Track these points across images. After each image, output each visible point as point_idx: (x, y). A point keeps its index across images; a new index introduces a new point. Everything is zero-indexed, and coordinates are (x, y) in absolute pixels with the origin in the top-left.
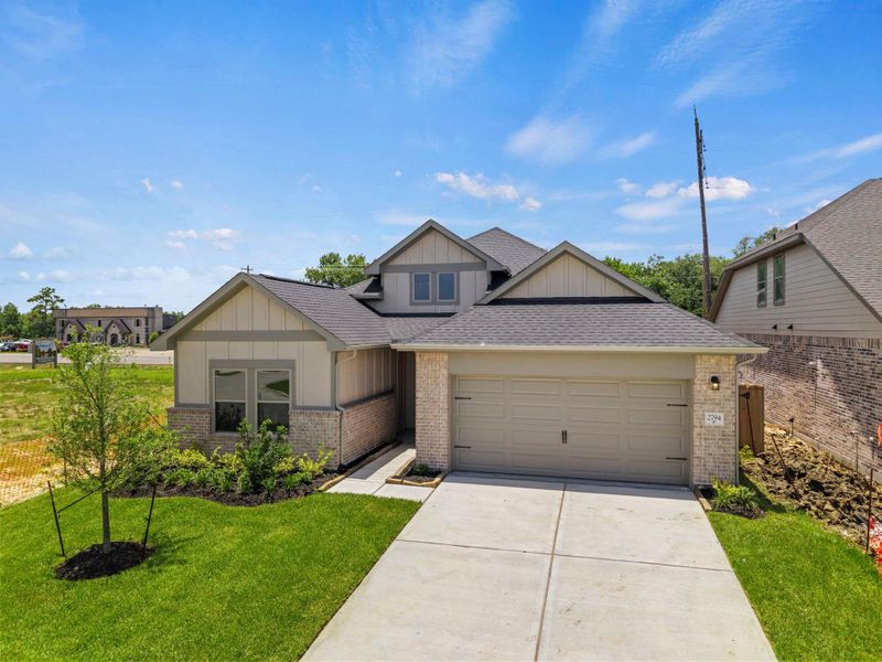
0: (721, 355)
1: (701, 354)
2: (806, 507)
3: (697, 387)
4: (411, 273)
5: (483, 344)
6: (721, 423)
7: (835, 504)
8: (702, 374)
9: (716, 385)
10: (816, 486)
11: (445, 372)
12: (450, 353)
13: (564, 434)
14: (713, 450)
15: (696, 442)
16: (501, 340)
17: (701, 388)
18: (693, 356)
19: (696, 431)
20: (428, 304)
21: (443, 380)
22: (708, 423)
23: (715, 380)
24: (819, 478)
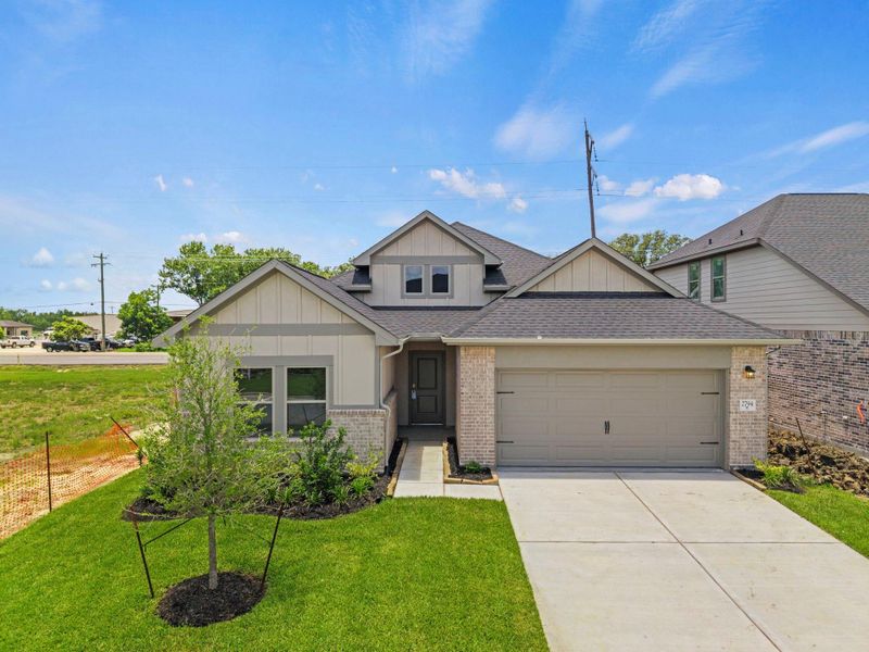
0: (754, 346)
1: (737, 346)
2: (830, 481)
3: (733, 376)
4: (402, 265)
5: (540, 338)
6: (752, 409)
7: (854, 476)
8: (737, 364)
9: (751, 374)
10: (827, 460)
11: (491, 366)
12: (497, 347)
13: (607, 425)
14: (747, 433)
15: (732, 427)
16: (553, 334)
17: (737, 378)
18: (729, 347)
19: (733, 416)
20: (423, 297)
21: (491, 374)
22: (743, 409)
23: (748, 369)
24: (830, 454)
